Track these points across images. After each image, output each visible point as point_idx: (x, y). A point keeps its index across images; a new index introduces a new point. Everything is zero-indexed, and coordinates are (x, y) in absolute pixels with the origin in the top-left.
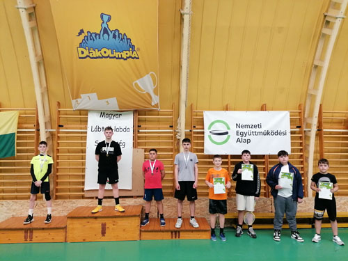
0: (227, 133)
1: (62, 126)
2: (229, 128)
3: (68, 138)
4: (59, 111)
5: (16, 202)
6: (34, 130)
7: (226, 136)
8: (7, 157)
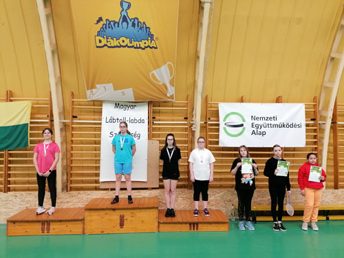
0: (242, 125)
1: (76, 117)
2: (244, 121)
3: (81, 129)
4: (73, 102)
5: (30, 194)
6: (47, 121)
7: (241, 128)
8: (20, 147)
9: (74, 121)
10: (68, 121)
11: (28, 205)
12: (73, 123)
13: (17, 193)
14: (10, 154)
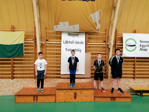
0: (135, 45)
2: (136, 43)
3: (50, 47)
4: (46, 32)
5: (25, 80)
6: (33, 42)
7: (134, 47)
8: (19, 56)
9: (47, 42)
10: (44, 42)
11: (24, 86)
13: (19, 79)
14: (14, 59)
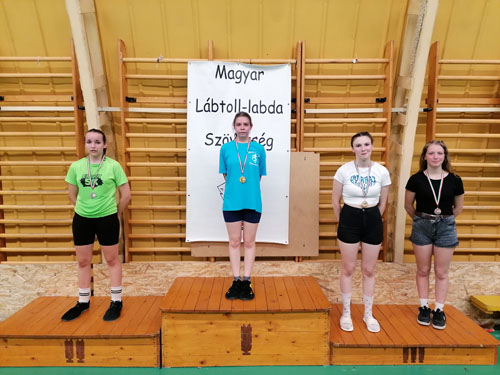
1: (133, 100)
6: (72, 109)
9: (131, 109)
10: (117, 109)
12: (127, 114)
